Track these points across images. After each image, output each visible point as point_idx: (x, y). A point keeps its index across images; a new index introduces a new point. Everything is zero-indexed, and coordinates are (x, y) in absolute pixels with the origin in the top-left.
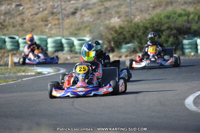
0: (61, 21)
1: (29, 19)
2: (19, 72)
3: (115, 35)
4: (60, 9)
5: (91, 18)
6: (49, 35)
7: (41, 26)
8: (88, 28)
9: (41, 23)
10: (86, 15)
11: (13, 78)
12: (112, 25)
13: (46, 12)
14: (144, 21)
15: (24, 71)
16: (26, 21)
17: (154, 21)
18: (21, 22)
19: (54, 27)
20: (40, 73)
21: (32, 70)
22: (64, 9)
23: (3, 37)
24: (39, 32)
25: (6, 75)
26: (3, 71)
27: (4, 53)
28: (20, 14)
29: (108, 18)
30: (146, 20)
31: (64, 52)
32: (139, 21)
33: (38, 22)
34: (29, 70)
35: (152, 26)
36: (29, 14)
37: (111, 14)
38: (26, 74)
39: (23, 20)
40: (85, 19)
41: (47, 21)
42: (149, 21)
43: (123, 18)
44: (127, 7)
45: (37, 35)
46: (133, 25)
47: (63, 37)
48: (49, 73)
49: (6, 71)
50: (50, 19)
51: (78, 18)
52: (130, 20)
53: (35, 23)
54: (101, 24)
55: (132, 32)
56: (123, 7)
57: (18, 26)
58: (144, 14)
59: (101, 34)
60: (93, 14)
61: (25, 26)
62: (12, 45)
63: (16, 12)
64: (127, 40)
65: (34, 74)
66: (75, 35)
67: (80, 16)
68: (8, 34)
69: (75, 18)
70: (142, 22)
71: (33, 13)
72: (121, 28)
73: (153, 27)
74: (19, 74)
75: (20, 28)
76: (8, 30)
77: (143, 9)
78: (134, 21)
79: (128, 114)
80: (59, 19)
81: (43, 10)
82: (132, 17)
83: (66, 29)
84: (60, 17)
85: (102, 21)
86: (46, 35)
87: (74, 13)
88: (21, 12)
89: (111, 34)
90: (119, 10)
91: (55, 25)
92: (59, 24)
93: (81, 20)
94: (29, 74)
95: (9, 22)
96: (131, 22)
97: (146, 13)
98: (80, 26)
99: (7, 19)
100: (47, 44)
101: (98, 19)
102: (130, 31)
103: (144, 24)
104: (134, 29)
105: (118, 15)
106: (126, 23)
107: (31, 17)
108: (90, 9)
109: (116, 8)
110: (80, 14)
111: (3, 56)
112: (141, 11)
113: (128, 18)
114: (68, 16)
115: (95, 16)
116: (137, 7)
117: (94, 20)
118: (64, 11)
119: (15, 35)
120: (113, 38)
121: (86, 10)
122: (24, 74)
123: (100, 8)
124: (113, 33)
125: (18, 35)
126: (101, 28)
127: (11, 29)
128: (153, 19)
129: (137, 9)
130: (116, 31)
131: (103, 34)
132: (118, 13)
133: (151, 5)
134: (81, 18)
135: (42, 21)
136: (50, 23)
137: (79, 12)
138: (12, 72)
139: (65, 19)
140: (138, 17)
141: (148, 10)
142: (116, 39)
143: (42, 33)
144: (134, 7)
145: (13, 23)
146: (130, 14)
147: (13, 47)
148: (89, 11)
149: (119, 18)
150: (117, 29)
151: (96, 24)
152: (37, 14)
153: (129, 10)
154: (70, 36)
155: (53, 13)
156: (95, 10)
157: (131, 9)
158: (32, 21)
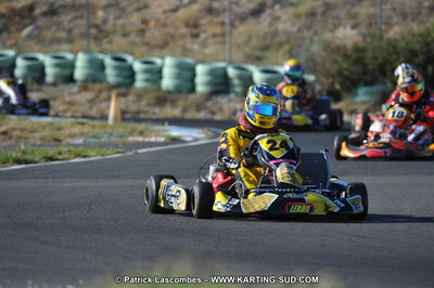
0: (227, 28)
1: (157, 21)
2: (131, 134)
3: (345, 65)
4: (226, 4)
5: (294, 24)
6: (199, 57)
7: (184, 36)
8: (286, 47)
9: (184, 30)
10: (284, 18)
11: (117, 146)
12: (338, 42)
13: (195, 7)
14: (410, 37)
15: (141, 133)
16: (152, 24)
17: (429, 40)
18: (141, 27)
19: (211, 40)
20: (175, 140)
21: (159, 131)
22: (236, 4)
23: (101, 56)
24: (179, 50)
25: (103, 140)
26: (97, 130)
27: (101, 91)
28: (139, 9)
29: (331, 27)
30: (413, 36)
31: (232, 96)
32: (398, 37)
33: (177, 28)
34: (153, 131)
35: (425, 49)
36: (160, 10)
37: (338, 18)
38: (147, 140)
39: (145, 22)
40: (281, 26)
41: (196, 26)
42: (419, 39)
43: (363, 29)
44: (374, 5)
45: (173, 55)
46: (384, 45)
47: (231, 63)
48: (196, 140)
49: (103, 130)
50: (203, 22)
51: (266, 24)
52: (378, 33)
53: (170, 30)
54: (316, 39)
55: (380, 61)
56: (365, 4)
57: (133, 35)
58: (409, 21)
59: (312, 60)
60: (298, 17)
61: (148, 34)
62: (118, 76)
63: (131, 4)
64: (369, 78)
65: (163, 139)
66: (257, 60)
67: (269, 19)
68: (111, 52)
69: (259, 23)
70: (403, 38)
71: (166, 7)
72: (357, 49)
73: (429, 51)
74: (130, 139)
75: (138, 39)
76: (110, 42)
77: (408, 10)
78: (386, 36)
79: (364, 237)
80: (223, 24)
81: (190, 3)
82: (384, 27)
83: (238, 46)
84: (227, 21)
85: (316, 33)
86: (193, 57)
87: (257, 13)
88: (141, 5)
89: (335, 62)
90: (354, 10)
91: (214, 36)
92: (223, 35)
93: (272, 29)
94: (153, 139)
95: (115, 25)
96: (381, 37)
97: (413, 20)
98: (268, 42)
99: (111, 18)
100: (194, 75)
101: (309, 28)
102: (376, 58)
103: (407, 43)
104: (386, 55)
105: (352, 22)
106: (369, 39)
107: (161, 17)
108: (292, 5)
109: (348, 6)
110: (271, 15)
111: (97, 97)
112: (404, 16)
113: (374, 30)
114: (243, 18)
115: (303, 21)
116: (397, 6)
117: (299, 30)
118: (235, 8)
119: (126, 52)
120: (340, 73)
121: (283, 6)
122: (140, 139)
123: (313, 4)
124: (340, 59)
125: (132, 54)
126: (315, 48)
127: (118, 41)
128: (428, 35)
129: (394, 10)
130: (346, 56)
131: (319, 60)
132: (352, 16)
133: (426, 4)
134: (270, 24)
135: (187, 25)
136: (205, 31)
137: (268, 11)
138: (115, 133)
139: (237, 23)
140: (397, 29)
141: (419, 13)
142: (346, 73)
143: (186, 51)
144: (389, 6)
145: (123, 26)
146: (379, 22)
147: (120, 80)
148: (291, 10)
149: (354, 27)
150: (349, 52)
151: (303, 39)
152: (175, 10)
153: (378, 11)
154: (246, 62)
155: (210, 11)
156: (304, 8)
157: (381, 10)
158: (165, 25)
